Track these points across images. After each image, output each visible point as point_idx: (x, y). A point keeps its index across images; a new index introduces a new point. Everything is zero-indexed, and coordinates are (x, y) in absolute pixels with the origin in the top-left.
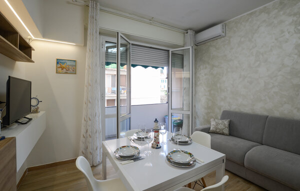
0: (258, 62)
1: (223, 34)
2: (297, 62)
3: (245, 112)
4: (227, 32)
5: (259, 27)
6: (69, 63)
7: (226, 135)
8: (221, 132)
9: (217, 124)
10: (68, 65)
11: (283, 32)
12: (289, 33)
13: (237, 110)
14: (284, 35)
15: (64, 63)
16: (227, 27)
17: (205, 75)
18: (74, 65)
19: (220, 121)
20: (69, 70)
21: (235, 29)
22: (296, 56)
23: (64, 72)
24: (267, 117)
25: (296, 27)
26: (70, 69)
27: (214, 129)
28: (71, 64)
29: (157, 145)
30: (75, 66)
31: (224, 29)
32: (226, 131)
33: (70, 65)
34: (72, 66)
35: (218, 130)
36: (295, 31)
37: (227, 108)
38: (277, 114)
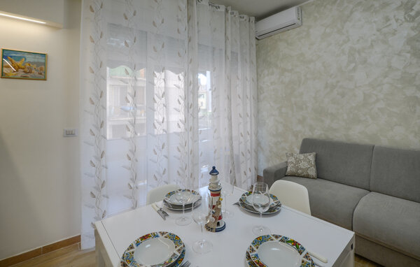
0: (353, 65)
1: (299, 22)
2: (411, 63)
3: (336, 139)
4: (304, 19)
5: (352, 12)
6: (30, 59)
7: (313, 178)
8: (305, 173)
9: (298, 161)
10: (29, 63)
11: (387, 19)
12: (397, 20)
13: (323, 137)
14: (390, 25)
15: (20, 58)
16: (303, 12)
17: (272, 83)
18: (41, 64)
19: (302, 157)
20: (30, 72)
21: (316, 14)
22: (409, 55)
23: (19, 76)
24: (373, 147)
25: (406, 13)
26: (33, 71)
27: (294, 170)
28: (36, 60)
29: (218, 224)
30: (45, 64)
31: (300, 15)
32: (312, 172)
33: (33, 63)
34: (38, 64)
35: (300, 171)
36: (405, 18)
37: (308, 134)
38: (384, 141)
